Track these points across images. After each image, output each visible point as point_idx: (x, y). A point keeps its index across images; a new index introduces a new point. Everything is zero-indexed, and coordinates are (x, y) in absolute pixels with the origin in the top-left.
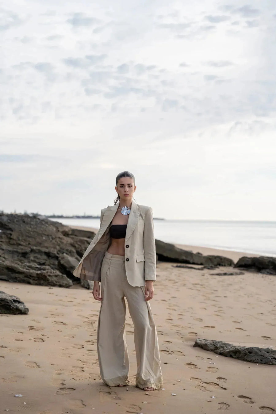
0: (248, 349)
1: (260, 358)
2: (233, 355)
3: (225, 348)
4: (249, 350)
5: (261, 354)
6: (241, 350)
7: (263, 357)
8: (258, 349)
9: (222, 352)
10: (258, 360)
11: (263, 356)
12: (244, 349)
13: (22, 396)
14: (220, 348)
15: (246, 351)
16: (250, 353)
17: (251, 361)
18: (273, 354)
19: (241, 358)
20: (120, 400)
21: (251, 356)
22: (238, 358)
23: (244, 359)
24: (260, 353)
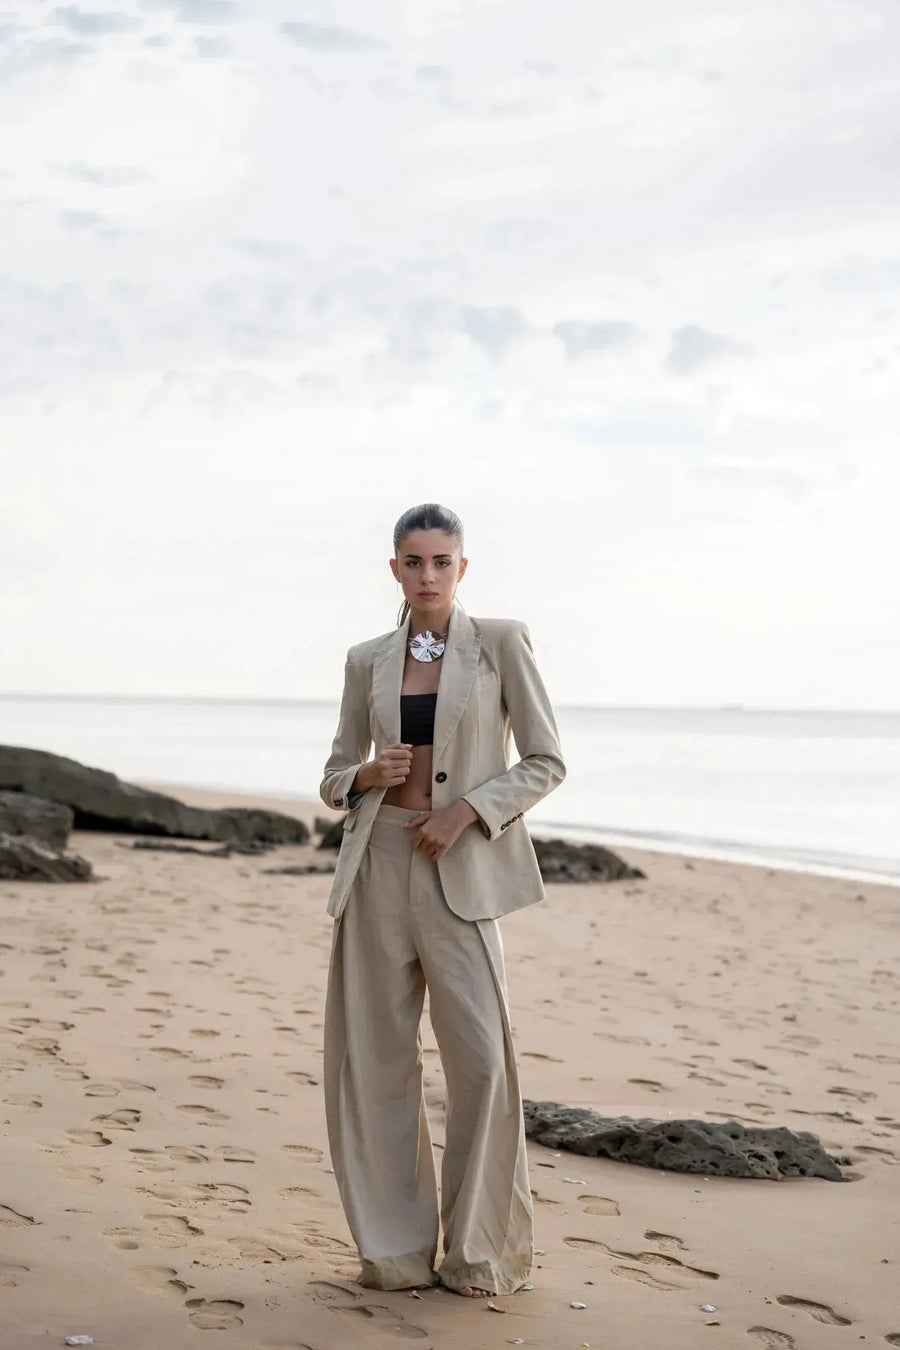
0: (665, 1127)
1: (709, 1156)
2: (608, 1147)
3: (577, 1125)
4: (672, 1132)
5: (714, 1143)
6: (638, 1131)
7: (720, 1153)
8: (702, 1126)
9: (568, 1141)
10: (703, 1164)
11: (720, 1150)
12: (649, 1128)
13: (91, 1340)
14: (556, 1127)
15: (661, 1135)
16: (673, 1139)
17: (680, 1166)
18: (752, 1143)
19: (640, 1158)
20: (426, 1339)
21: (680, 1150)
22: (631, 1160)
23: (654, 1162)
24: (710, 1141)
